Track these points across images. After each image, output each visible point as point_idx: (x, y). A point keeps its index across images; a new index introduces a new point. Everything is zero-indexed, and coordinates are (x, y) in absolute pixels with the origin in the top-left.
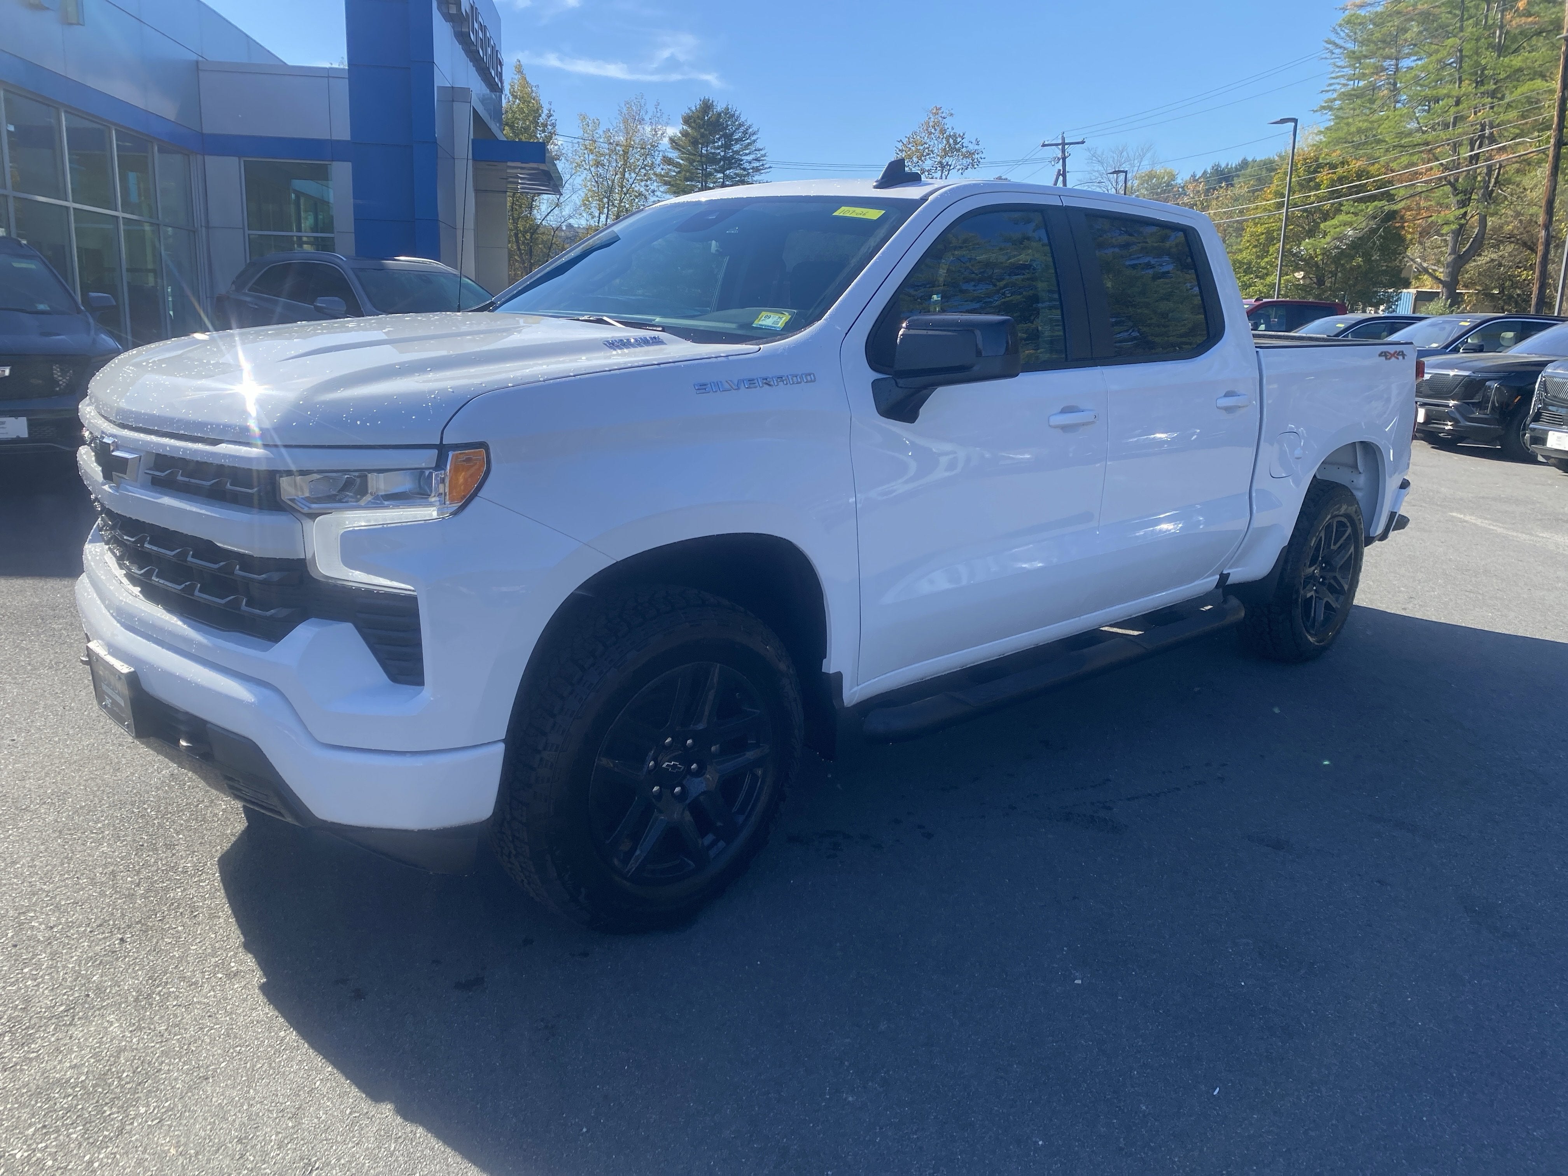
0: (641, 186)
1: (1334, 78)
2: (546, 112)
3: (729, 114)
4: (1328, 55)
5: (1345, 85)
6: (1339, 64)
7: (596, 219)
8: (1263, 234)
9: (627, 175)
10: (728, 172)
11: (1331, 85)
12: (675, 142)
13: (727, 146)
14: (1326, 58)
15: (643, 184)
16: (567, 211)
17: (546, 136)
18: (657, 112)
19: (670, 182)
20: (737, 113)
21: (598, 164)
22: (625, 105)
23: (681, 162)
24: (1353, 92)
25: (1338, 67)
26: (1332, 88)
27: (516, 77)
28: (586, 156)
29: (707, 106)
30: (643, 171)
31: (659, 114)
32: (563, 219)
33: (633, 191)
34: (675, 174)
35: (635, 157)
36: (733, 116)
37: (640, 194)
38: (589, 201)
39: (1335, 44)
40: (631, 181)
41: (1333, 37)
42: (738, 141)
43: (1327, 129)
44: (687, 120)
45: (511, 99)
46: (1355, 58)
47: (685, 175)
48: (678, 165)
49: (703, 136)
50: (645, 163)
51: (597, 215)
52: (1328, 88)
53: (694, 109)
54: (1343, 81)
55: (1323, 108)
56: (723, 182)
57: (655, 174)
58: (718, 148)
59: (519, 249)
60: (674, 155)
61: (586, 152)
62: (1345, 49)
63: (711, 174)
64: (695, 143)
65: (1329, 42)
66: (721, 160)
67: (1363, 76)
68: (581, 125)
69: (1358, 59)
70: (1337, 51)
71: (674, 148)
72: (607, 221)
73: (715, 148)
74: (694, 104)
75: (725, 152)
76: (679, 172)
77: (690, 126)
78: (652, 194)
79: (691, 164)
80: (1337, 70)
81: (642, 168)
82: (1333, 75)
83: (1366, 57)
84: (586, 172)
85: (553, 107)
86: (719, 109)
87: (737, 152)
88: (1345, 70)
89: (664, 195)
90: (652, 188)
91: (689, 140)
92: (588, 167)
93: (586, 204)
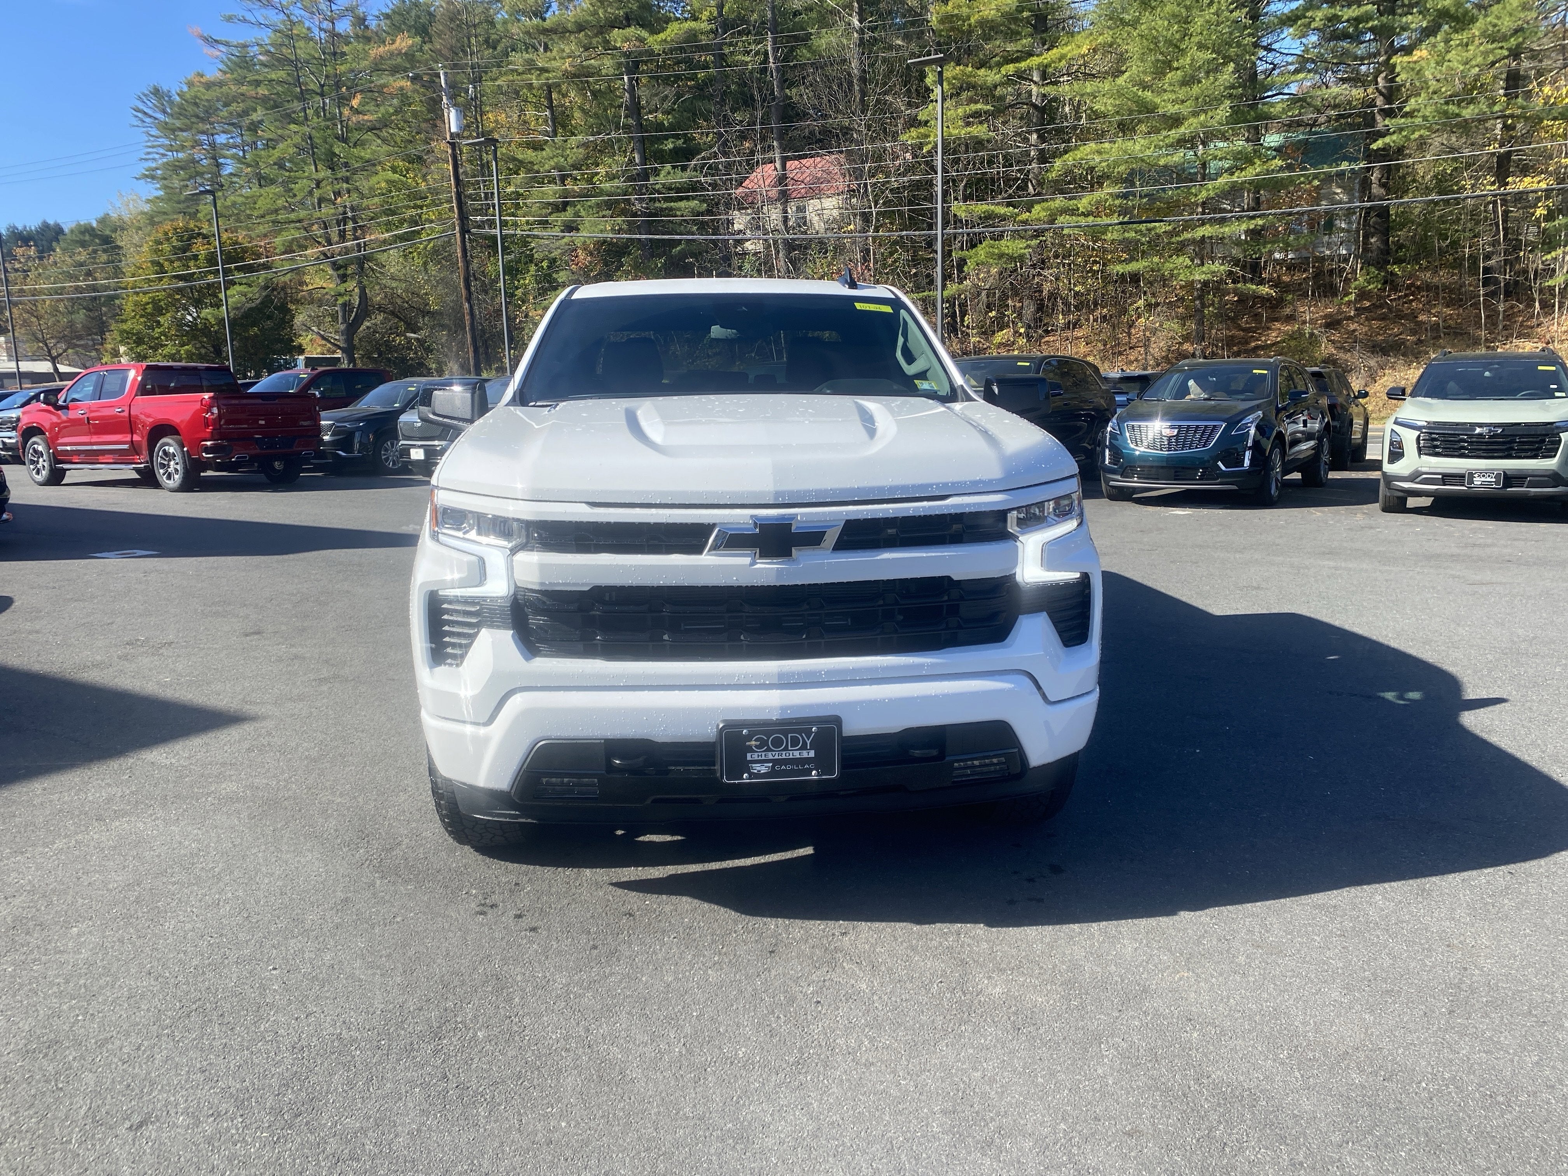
1: (150, 147)
4: (139, 123)
5: (164, 155)
6: (153, 133)
8: (148, 303)
11: (149, 153)
14: (138, 126)
24: (177, 163)
25: (153, 136)
26: (151, 156)
39: (145, 113)
41: (141, 106)
43: (157, 198)
46: (169, 130)
52: (147, 157)
54: (162, 151)
55: (147, 176)
62: (156, 119)
65: (138, 110)
67: (183, 148)
69: (173, 131)
70: (148, 120)
80: (152, 139)
82: (149, 144)
83: (182, 130)
88: (161, 140)
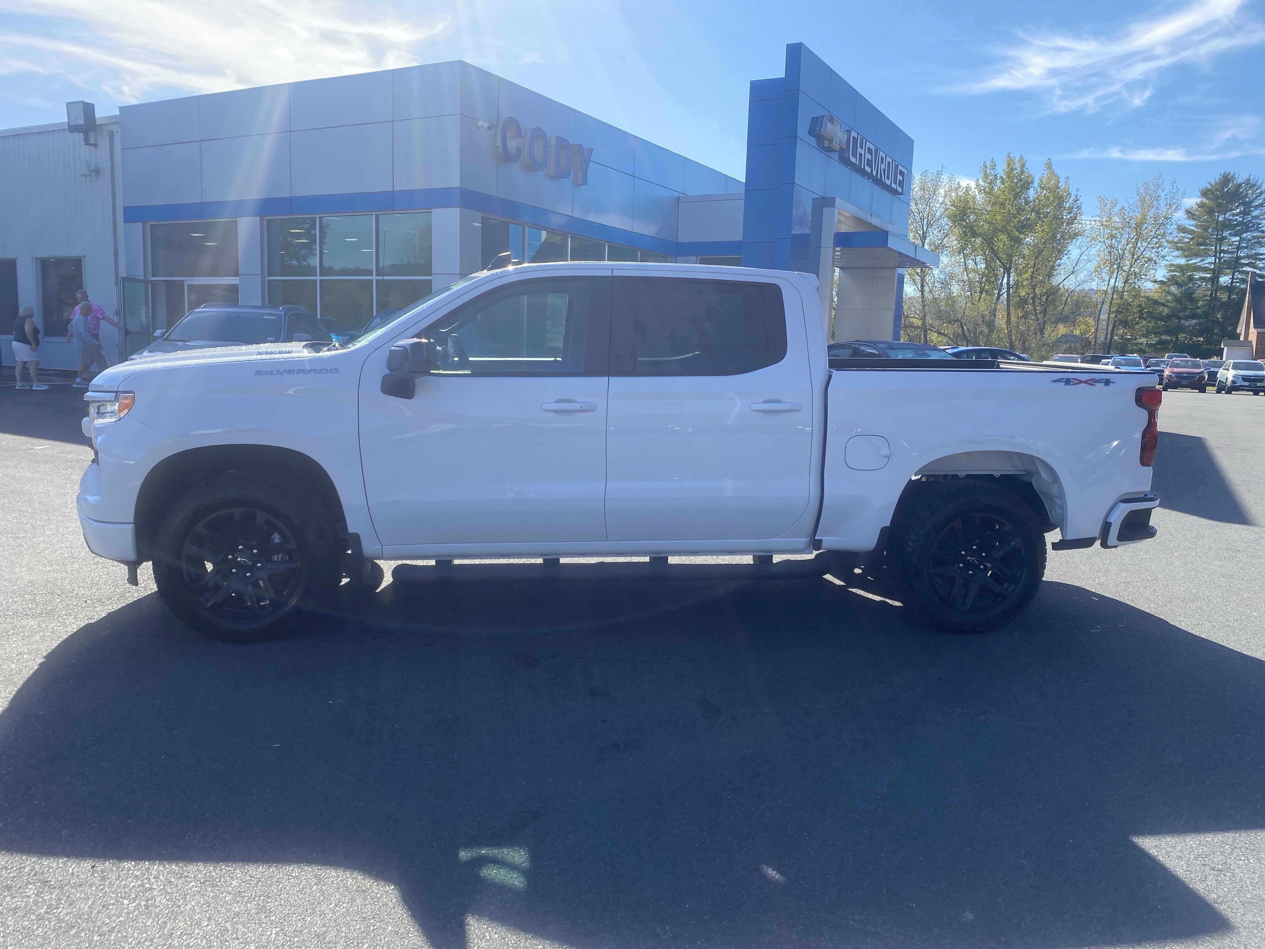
0: (1152, 253)
2: (1073, 197)
3: (1250, 184)
7: (1106, 283)
9: (1139, 244)
10: (1245, 235)
12: (1190, 213)
13: (1245, 213)
15: (1154, 251)
16: (1081, 276)
17: (1071, 217)
18: (1173, 189)
19: (1182, 247)
20: (1259, 183)
21: (1112, 237)
22: (1143, 186)
23: (1196, 229)
27: (1046, 172)
28: (1102, 231)
29: (1226, 179)
30: (1155, 240)
31: (1175, 191)
32: (1077, 284)
33: (1144, 258)
34: (1188, 240)
35: (1148, 229)
36: (1254, 185)
37: (1150, 260)
38: (1101, 268)
40: (1142, 249)
42: (1256, 207)
44: (1205, 193)
45: (1039, 190)
47: (1198, 240)
48: (1191, 232)
49: (1219, 205)
50: (1157, 233)
51: (1107, 279)
53: (1213, 182)
56: (1239, 244)
57: (1168, 242)
58: (1238, 214)
59: (1035, 310)
60: (1190, 224)
61: (1102, 227)
63: (1225, 238)
64: (1210, 212)
66: (1237, 225)
68: (1099, 206)
71: (1189, 218)
72: (1115, 283)
73: (1235, 214)
74: (1214, 178)
75: (1243, 217)
76: (1192, 238)
77: (1207, 198)
78: (1161, 259)
79: (1206, 230)
81: (1154, 237)
84: (1100, 244)
85: (1080, 194)
86: (1240, 180)
87: (1257, 217)
89: (1174, 259)
90: (1162, 253)
91: (1205, 210)
92: (1103, 240)
93: (1098, 270)
